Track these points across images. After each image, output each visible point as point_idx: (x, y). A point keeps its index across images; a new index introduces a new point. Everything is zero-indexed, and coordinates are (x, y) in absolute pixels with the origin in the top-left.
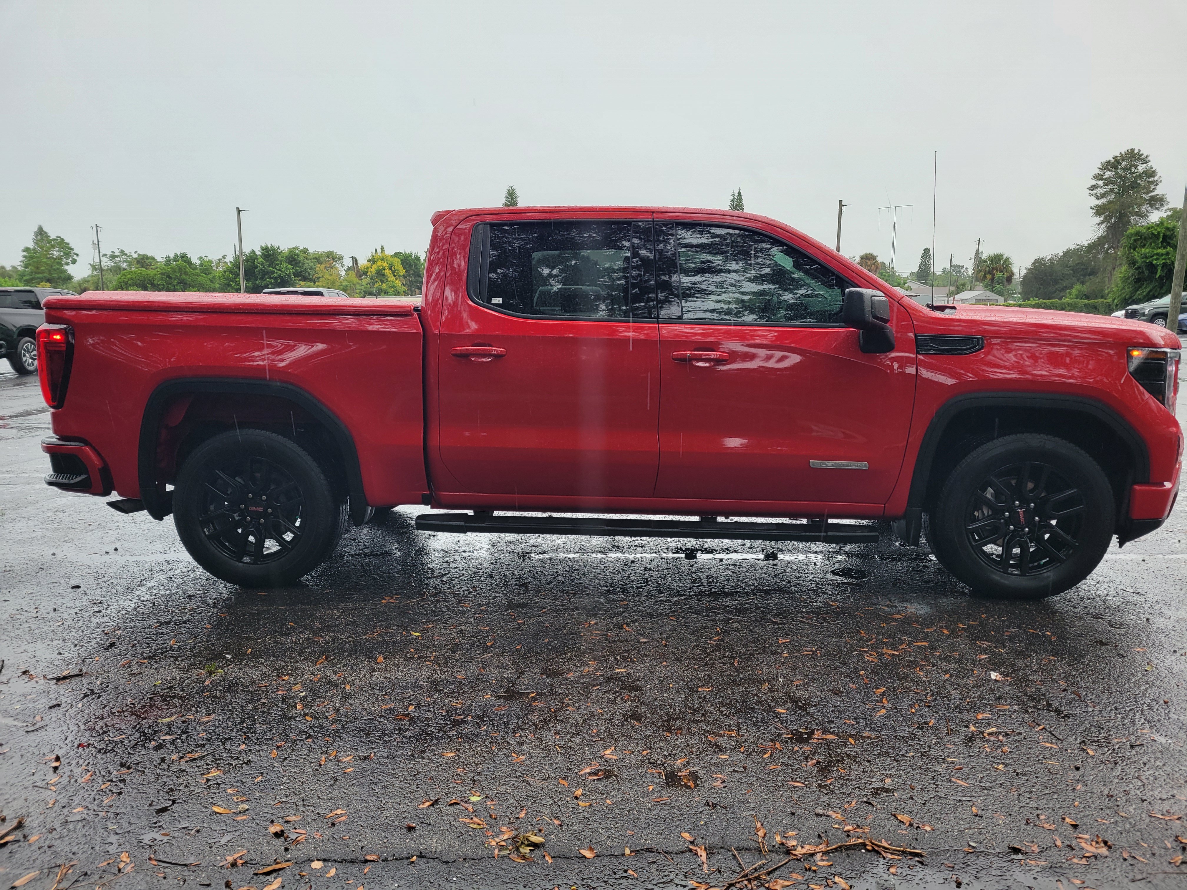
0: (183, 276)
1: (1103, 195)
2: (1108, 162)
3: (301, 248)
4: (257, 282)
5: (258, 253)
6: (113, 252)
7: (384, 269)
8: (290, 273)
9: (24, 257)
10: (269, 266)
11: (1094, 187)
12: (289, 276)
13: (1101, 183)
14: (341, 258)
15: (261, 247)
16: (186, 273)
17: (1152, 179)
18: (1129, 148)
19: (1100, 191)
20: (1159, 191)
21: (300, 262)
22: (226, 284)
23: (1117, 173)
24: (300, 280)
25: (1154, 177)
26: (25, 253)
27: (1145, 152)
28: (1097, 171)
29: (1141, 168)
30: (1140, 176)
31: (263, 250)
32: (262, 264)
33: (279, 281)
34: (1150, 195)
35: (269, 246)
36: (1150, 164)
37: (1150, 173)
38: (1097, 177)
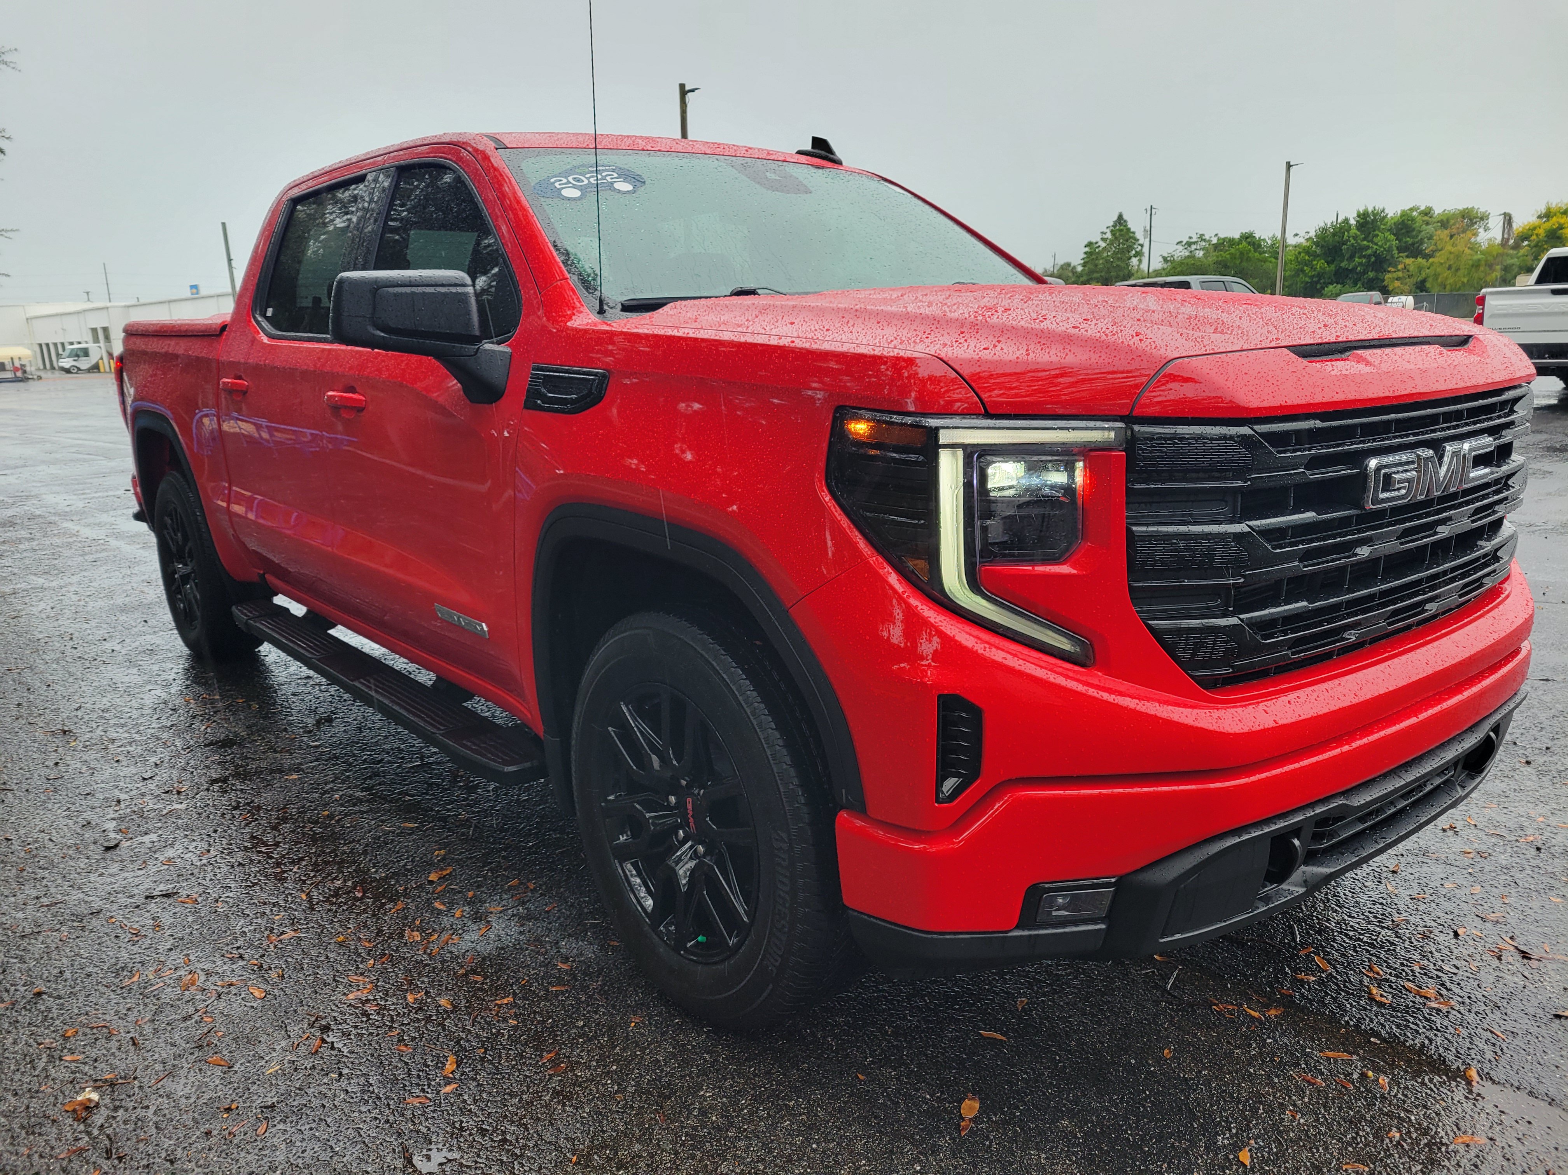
0: (1244, 264)
3: (1423, 208)
4: (1343, 265)
5: (1353, 222)
6: (1190, 238)
7: (1562, 229)
8: (1390, 247)
9: (1086, 253)
10: (1364, 239)
12: (1390, 250)
14: (1484, 218)
15: (1358, 212)
16: (1248, 259)
21: (1414, 230)
22: (1298, 270)
24: (1407, 257)
26: (1087, 249)
31: (1359, 216)
32: (1355, 238)
33: (1373, 259)
35: (1370, 210)
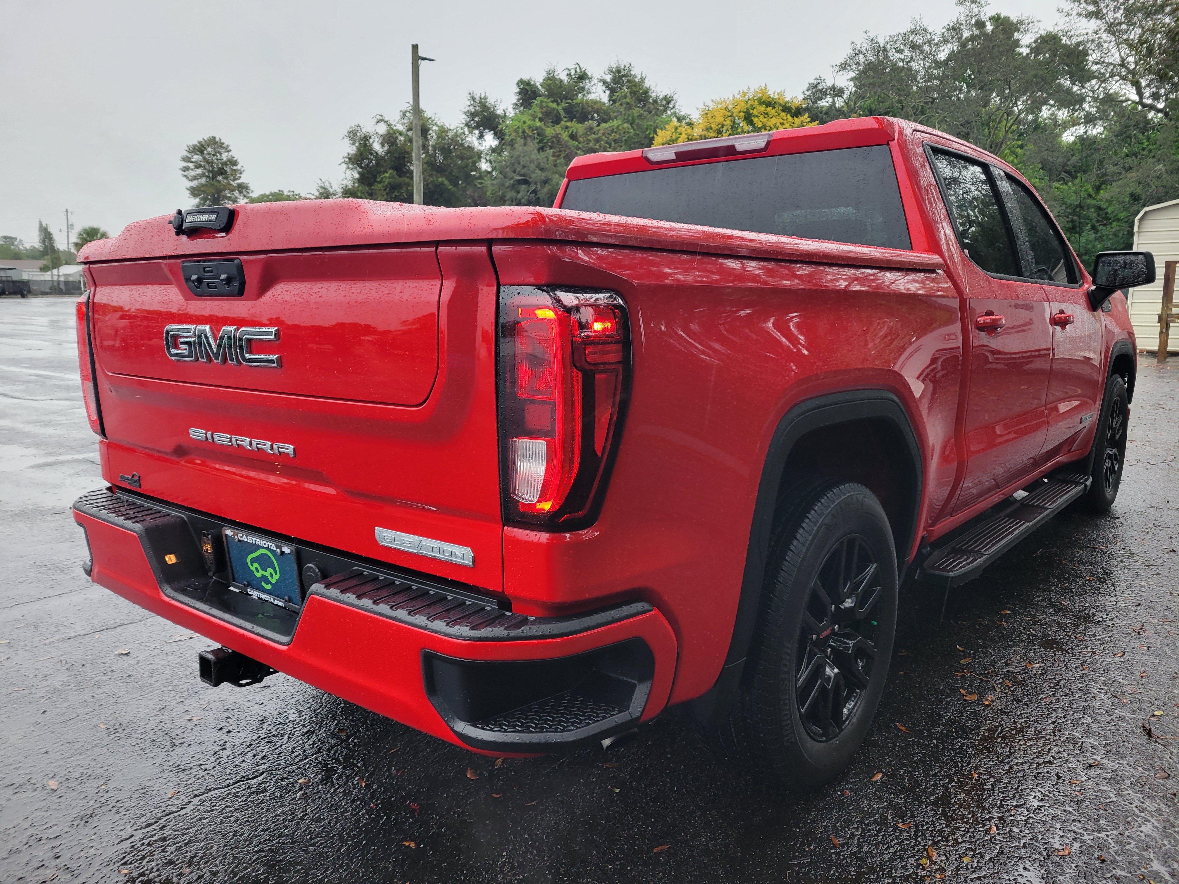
1: (194, 178)
2: (194, 147)
11: (185, 169)
13: (191, 165)
17: (235, 168)
18: (211, 135)
19: (192, 173)
20: (244, 179)
23: (204, 158)
25: (236, 165)
27: (226, 141)
28: (186, 154)
29: (225, 156)
30: (225, 164)
34: (237, 182)
36: (230, 153)
37: (233, 162)
38: (186, 159)
